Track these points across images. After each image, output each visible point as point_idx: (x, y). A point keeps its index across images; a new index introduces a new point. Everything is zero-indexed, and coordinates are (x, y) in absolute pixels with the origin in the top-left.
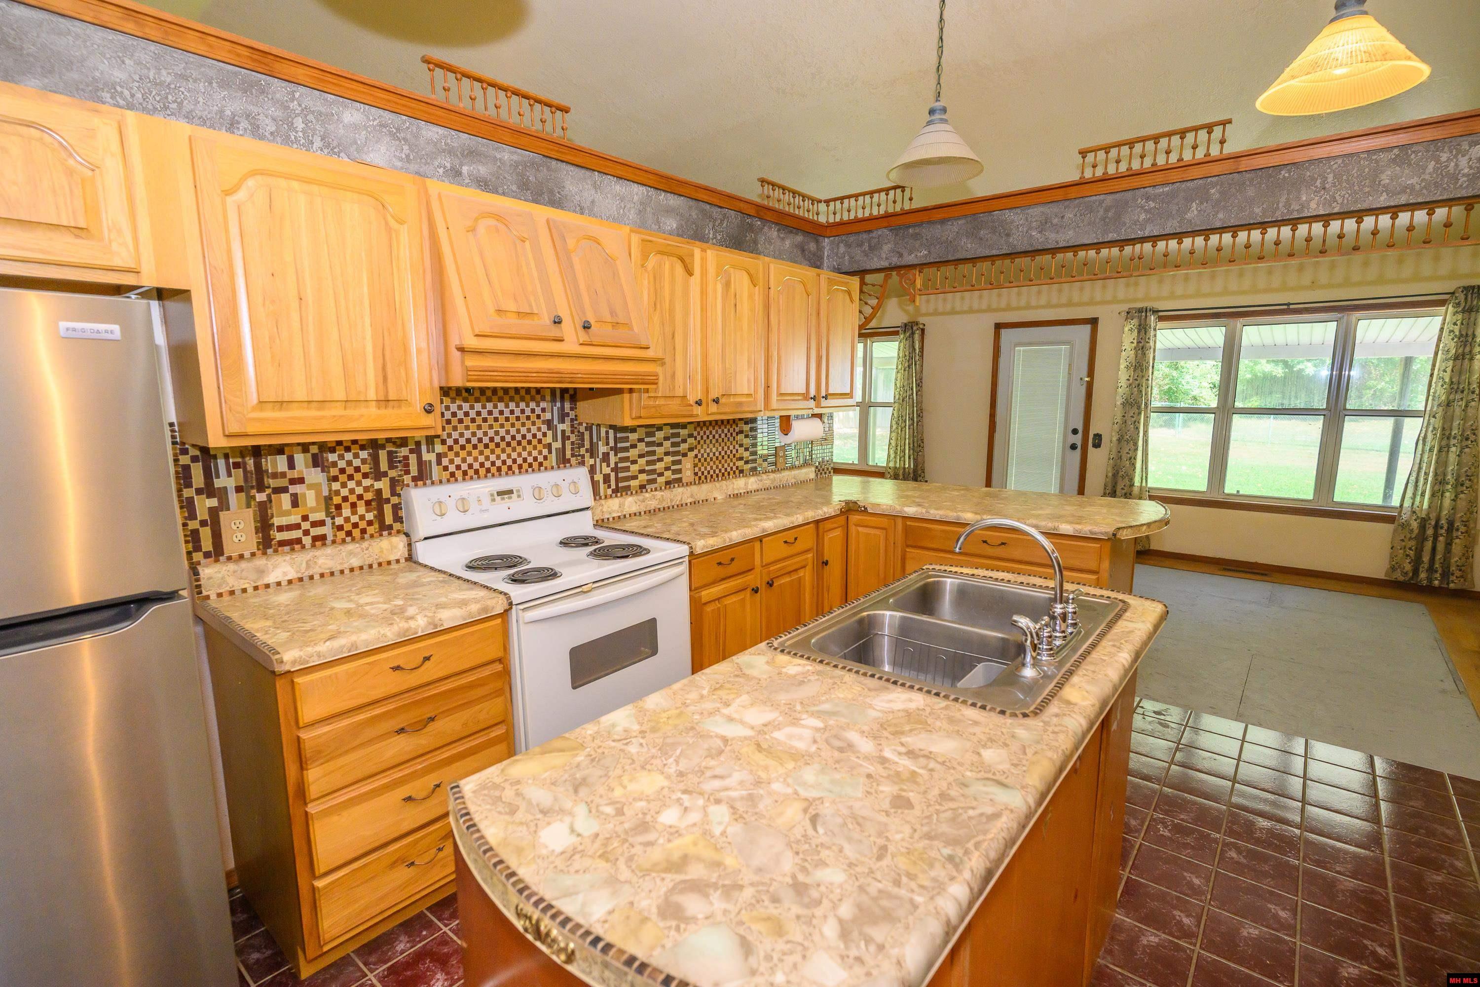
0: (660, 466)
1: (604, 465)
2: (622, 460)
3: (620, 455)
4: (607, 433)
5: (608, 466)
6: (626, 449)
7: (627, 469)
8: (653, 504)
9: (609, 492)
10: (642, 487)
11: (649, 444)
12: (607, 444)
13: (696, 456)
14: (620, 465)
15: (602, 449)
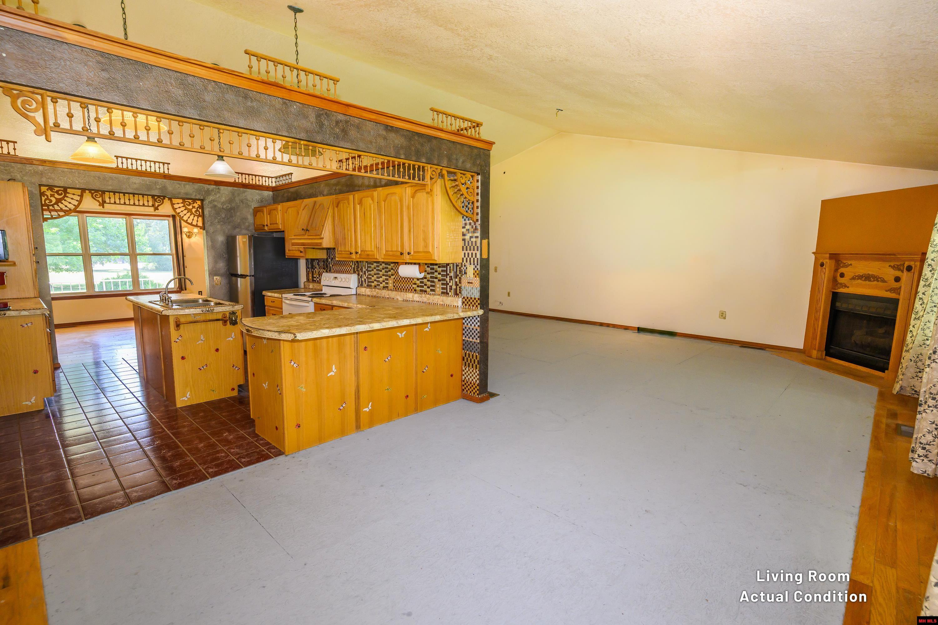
0: (381, 280)
1: (364, 275)
2: (370, 275)
3: (369, 273)
4: (365, 264)
5: (366, 276)
6: (370, 271)
7: (371, 278)
8: (375, 294)
9: (366, 285)
10: (375, 286)
11: (377, 270)
12: (365, 268)
13: (394, 278)
14: (369, 276)
15: (364, 270)
